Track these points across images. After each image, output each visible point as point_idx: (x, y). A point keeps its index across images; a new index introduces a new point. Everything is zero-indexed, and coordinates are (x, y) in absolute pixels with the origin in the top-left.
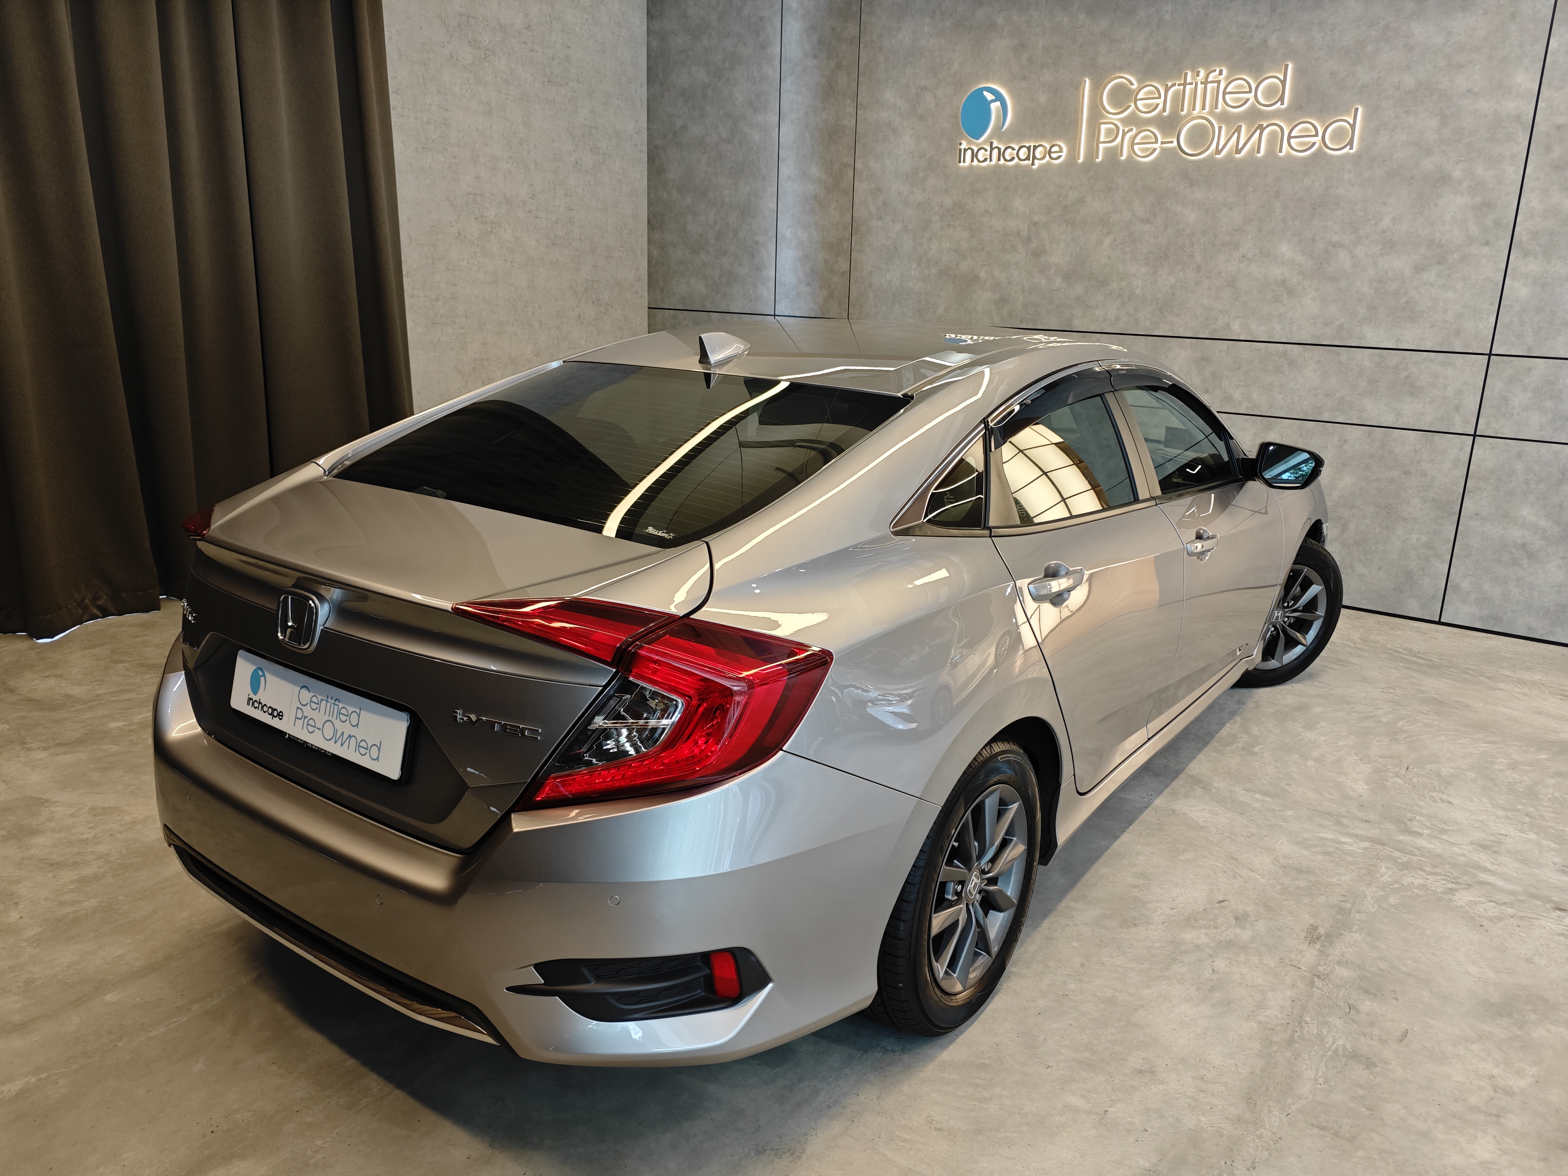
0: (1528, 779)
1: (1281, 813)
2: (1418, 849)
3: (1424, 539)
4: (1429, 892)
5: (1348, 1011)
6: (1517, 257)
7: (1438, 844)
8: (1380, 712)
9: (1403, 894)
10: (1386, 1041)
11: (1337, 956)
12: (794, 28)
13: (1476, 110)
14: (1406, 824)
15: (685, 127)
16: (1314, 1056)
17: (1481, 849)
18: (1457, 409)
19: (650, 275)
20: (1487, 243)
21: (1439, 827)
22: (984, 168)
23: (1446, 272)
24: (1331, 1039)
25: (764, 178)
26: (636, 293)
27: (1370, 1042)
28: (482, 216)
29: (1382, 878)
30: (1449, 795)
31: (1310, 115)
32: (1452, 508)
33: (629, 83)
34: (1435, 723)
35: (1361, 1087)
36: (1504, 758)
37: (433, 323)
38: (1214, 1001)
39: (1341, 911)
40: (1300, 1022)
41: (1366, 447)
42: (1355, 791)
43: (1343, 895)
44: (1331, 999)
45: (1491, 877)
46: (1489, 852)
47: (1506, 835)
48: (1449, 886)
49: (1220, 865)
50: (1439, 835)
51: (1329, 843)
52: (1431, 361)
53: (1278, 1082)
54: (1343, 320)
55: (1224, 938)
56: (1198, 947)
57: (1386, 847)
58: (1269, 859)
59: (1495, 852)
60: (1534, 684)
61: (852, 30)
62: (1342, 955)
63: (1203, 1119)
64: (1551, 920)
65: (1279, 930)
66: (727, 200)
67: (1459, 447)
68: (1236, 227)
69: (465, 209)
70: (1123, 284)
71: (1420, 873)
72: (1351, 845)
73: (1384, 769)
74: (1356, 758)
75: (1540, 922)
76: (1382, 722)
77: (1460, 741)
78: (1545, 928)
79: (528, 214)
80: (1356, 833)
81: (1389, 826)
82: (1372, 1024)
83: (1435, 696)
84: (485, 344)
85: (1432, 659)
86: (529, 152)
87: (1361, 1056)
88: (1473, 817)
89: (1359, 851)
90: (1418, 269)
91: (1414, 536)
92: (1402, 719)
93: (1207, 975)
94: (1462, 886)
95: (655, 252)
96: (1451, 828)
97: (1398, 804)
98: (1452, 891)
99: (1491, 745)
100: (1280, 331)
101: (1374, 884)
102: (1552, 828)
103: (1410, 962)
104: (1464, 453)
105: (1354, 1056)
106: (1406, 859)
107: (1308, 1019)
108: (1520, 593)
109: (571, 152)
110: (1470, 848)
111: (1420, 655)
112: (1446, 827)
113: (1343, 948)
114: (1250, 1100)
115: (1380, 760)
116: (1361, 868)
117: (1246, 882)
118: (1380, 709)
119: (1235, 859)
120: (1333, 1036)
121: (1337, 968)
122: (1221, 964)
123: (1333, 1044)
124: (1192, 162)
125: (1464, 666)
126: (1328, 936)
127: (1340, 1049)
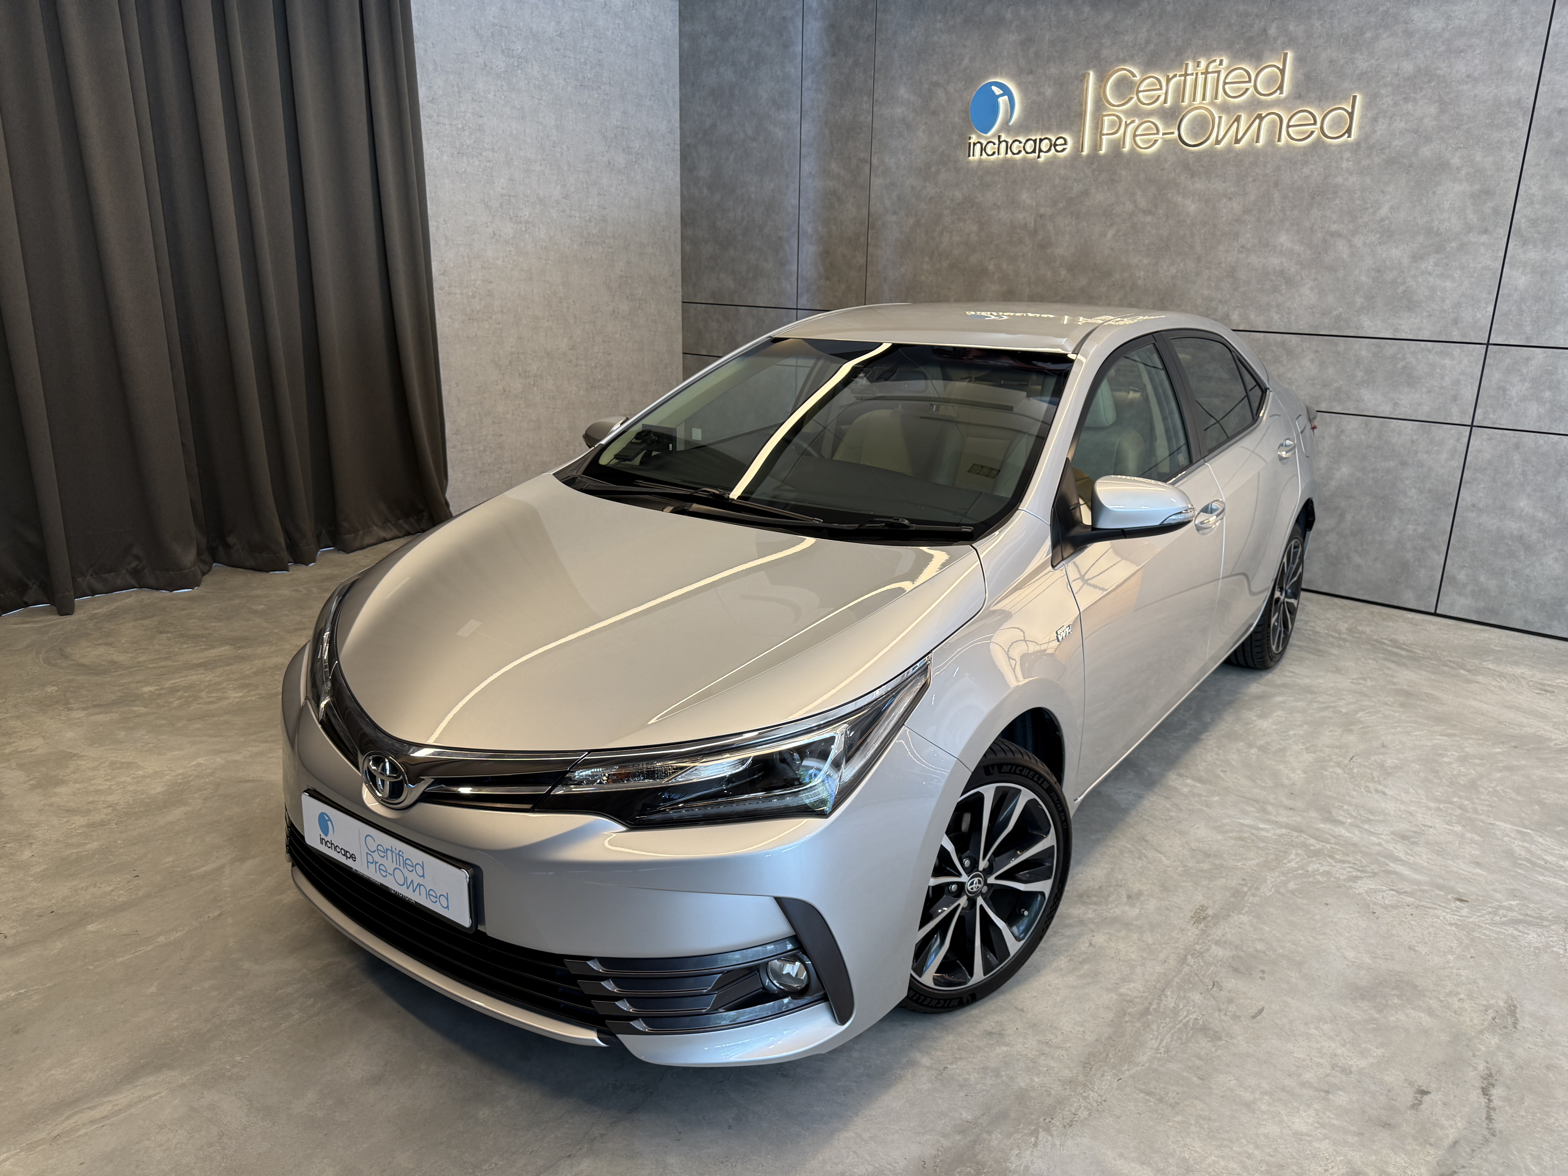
0: (1474, 773)
1: (1207, 799)
2: (1334, 837)
3: (1421, 529)
4: (1332, 879)
5: (1211, 987)
6: (1516, 245)
7: (1357, 833)
8: (1342, 703)
9: (1305, 880)
10: (1239, 1017)
11: (1217, 936)
12: (815, 27)
13: (1475, 96)
14: (1331, 813)
15: (714, 126)
16: (1163, 1028)
17: (1399, 839)
18: (1455, 398)
19: (683, 270)
20: (1486, 231)
21: (1364, 817)
22: (993, 162)
23: (1444, 261)
24: (1185, 1013)
25: (787, 175)
26: (670, 288)
27: (1223, 1017)
28: (517, 217)
29: (1289, 864)
30: (1386, 786)
31: (1310, 103)
32: (1449, 499)
33: (662, 84)
34: (1397, 714)
35: (1200, 1058)
36: (1456, 751)
37: (469, 319)
38: (1082, 972)
39: (1236, 893)
40: (1160, 996)
41: (1363, 437)
42: (1289, 778)
43: (1244, 879)
44: (1198, 977)
45: (1401, 867)
46: (1406, 842)
47: (1431, 827)
48: (1354, 874)
49: (1129, 846)
50: (1361, 825)
51: (1246, 829)
52: (1429, 351)
53: (1119, 1051)
54: (1341, 309)
55: (1110, 915)
56: (1082, 922)
57: (1303, 835)
58: (1180, 842)
59: (1414, 843)
60: (1514, 678)
61: (868, 28)
62: (1223, 935)
63: (1036, 1080)
64: (1448, 911)
65: (1168, 909)
66: (753, 196)
67: (1454, 438)
68: (1235, 218)
69: (499, 210)
70: (1126, 275)
71: (1329, 860)
72: (1268, 832)
73: (1328, 758)
74: (1302, 747)
75: (1436, 912)
76: (1341, 712)
77: (1416, 733)
78: (1438, 917)
79: (562, 214)
80: (1277, 820)
81: (1313, 814)
82: (1230, 1001)
83: (1406, 688)
84: (521, 338)
85: (1416, 651)
86: (562, 154)
87: (1210, 1029)
88: (1403, 807)
89: (1274, 837)
90: (1416, 258)
91: (1410, 526)
92: (1363, 710)
93: (1083, 948)
94: (1367, 875)
95: (688, 248)
96: (1377, 818)
97: (1330, 793)
98: (1355, 879)
99: (1446, 738)
100: (1278, 320)
101: (1278, 870)
102: (1482, 821)
103: (1289, 944)
104: (1461, 443)
105: (1204, 1030)
106: (1318, 846)
107: (1169, 993)
108: (1516, 585)
109: (603, 152)
110: (1389, 838)
111: (1404, 647)
112: (1372, 817)
113: (1227, 928)
114: (1086, 1065)
115: (1327, 750)
116: (1270, 854)
117: (1149, 863)
118: (1344, 699)
119: (1146, 841)
120: (1188, 1010)
121: (1214, 947)
122: (1100, 939)
123: (1185, 1017)
124: (1192, 153)
125: (1446, 658)
126: (1215, 916)
127: (1191, 1024)
